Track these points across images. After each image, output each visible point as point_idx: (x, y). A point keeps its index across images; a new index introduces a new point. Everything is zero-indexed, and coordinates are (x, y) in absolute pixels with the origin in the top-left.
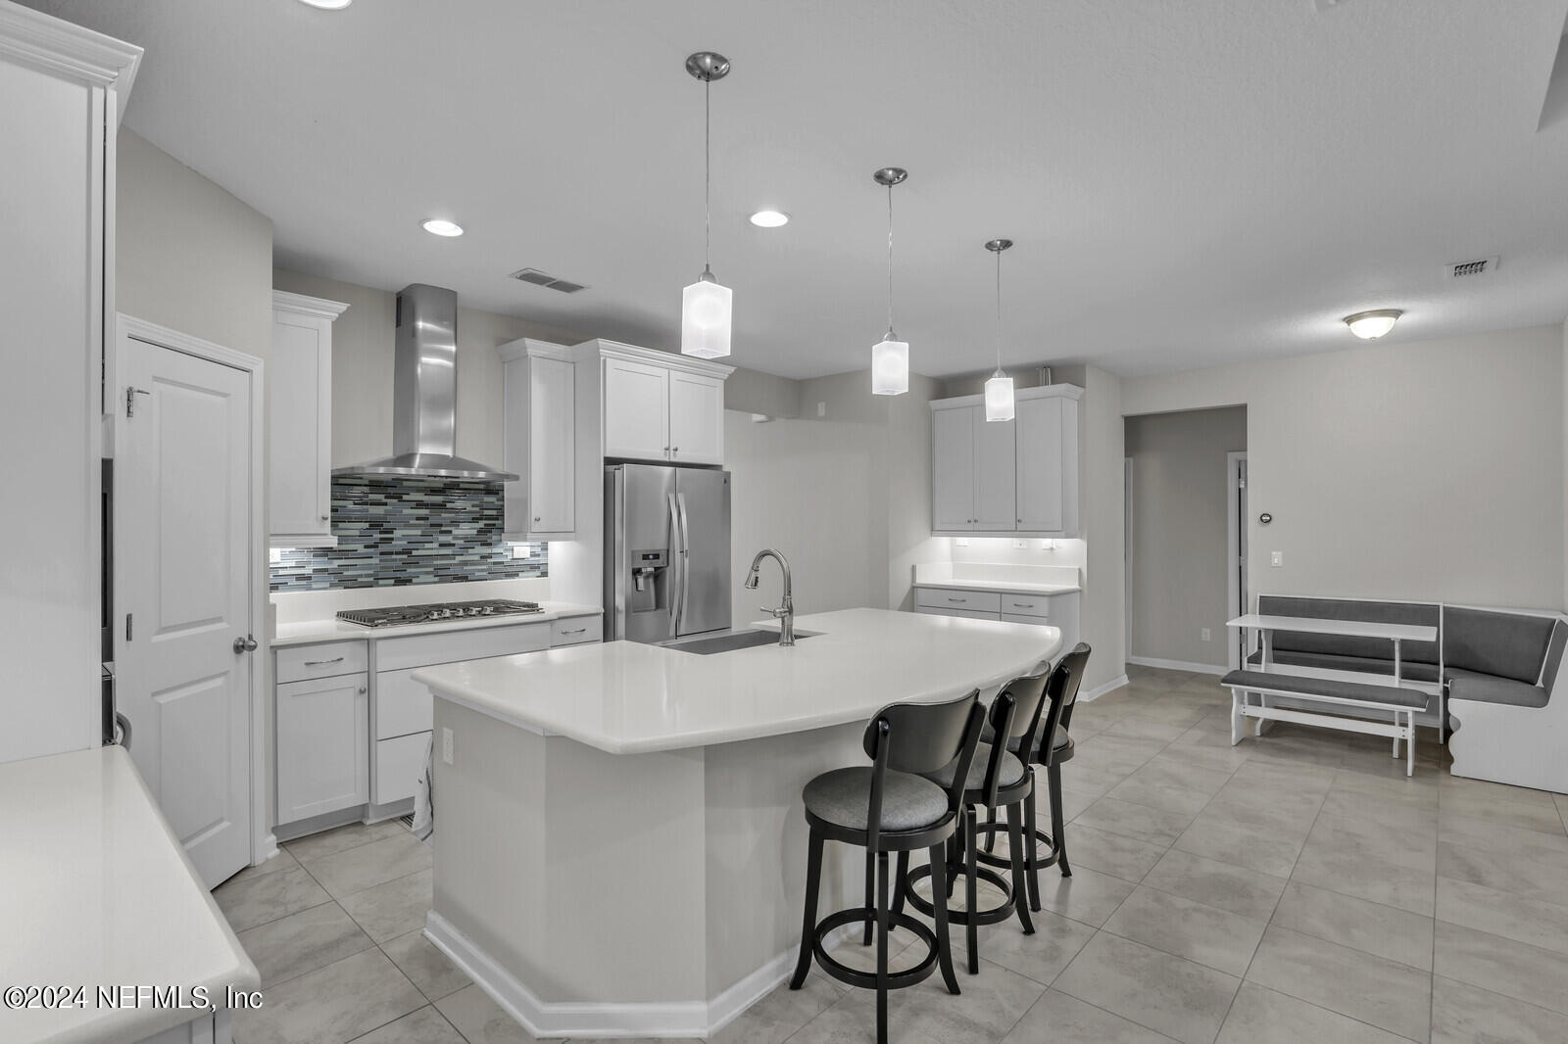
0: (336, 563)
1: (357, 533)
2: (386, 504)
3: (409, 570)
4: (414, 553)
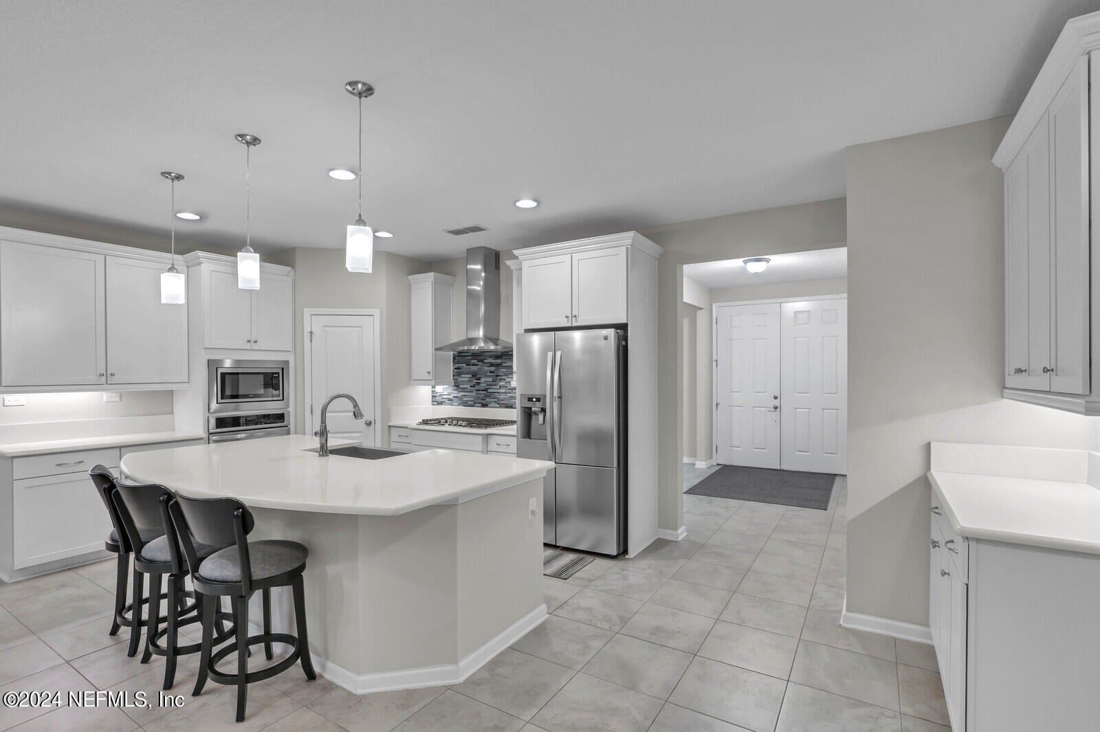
0: (462, 393)
1: (467, 379)
2: (477, 365)
3: (487, 400)
4: (489, 391)
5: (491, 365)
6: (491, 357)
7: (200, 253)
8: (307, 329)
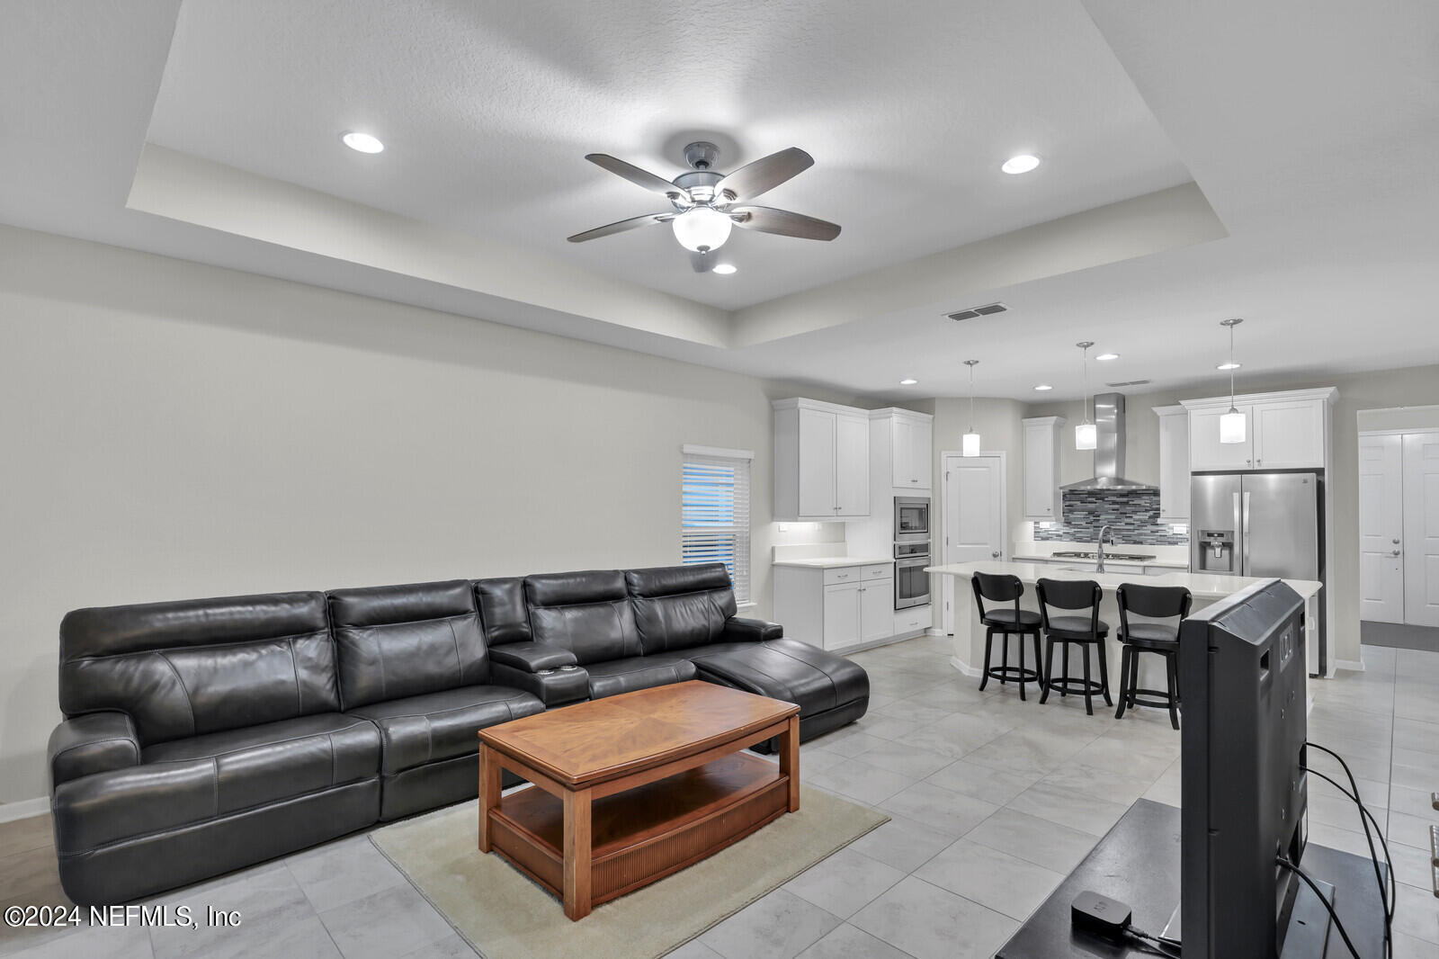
0: (1075, 529)
1: (1082, 516)
2: (1095, 502)
3: (1109, 536)
5: (1114, 503)
6: (1114, 495)
7: (895, 409)
8: (944, 471)
